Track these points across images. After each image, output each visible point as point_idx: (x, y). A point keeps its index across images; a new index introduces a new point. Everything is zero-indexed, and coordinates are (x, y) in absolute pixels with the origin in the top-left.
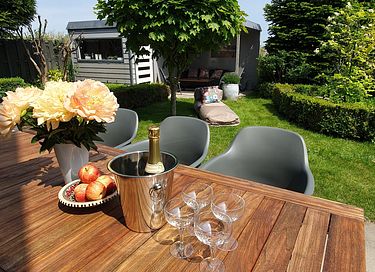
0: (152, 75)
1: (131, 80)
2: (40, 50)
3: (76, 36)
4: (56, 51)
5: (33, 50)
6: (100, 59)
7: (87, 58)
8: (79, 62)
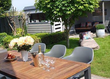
0: (61, 28)
1: (52, 30)
2: (13, 20)
3: (28, 13)
4: (20, 20)
5: (11, 21)
6: (38, 22)
7: (33, 22)
8: (29, 24)
